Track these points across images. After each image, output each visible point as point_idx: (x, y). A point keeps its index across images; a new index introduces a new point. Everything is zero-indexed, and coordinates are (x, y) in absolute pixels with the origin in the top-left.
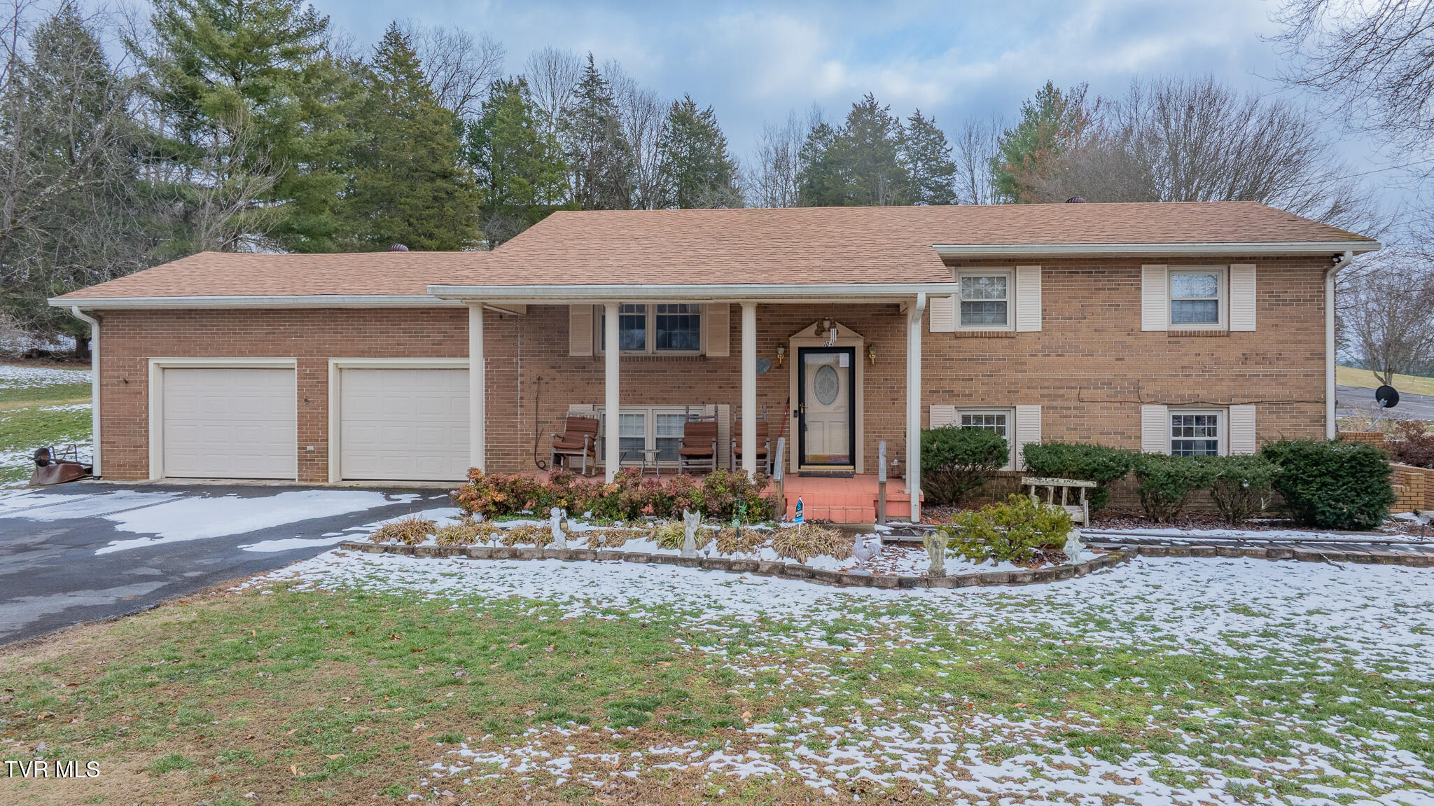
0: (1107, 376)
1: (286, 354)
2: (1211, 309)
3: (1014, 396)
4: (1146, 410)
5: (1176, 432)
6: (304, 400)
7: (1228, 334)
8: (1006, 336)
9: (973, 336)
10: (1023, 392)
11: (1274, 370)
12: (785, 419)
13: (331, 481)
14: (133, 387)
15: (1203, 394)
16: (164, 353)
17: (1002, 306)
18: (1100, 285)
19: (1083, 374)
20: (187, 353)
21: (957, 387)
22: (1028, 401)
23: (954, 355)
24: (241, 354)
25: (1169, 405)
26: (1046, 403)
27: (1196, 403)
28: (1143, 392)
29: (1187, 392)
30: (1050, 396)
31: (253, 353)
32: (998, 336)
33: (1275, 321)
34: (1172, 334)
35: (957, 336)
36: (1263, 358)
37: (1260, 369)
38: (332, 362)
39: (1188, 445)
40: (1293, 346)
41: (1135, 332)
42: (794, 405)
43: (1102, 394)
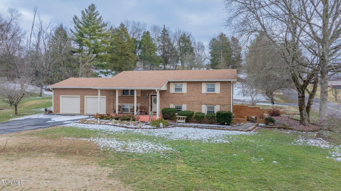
0: (197, 100)
1: (79, 95)
2: (213, 90)
3: (183, 103)
4: (203, 106)
5: (208, 109)
6: (81, 102)
7: (216, 94)
8: (181, 94)
9: (176, 93)
10: (184, 102)
11: (223, 99)
12: (149, 106)
13: (85, 114)
14: (58, 100)
15: (211, 103)
16: (62, 95)
17: (181, 89)
18: (196, 86)
19: (193, 100)
20: (65, 95)
21: (174, 102)
22: (185, 104)
23: (174, 97)
24: (73, 95)
25: (206, 105)
26: (187, 104)
27: (211, 105)
28: (202, 103)
29: (209, 103)
30: (188, 103)
31: (74, 95)
32: (180, 94)
33: (223, 92)
34: (207, 94)
35: (174, 93)
36: (221, 97)
37: (221, 99)
38: (85, 96)
39: (210, 111)
40: (226, 96)
41: (201, 93)
42: (150, 104)
43: (196, 103)
